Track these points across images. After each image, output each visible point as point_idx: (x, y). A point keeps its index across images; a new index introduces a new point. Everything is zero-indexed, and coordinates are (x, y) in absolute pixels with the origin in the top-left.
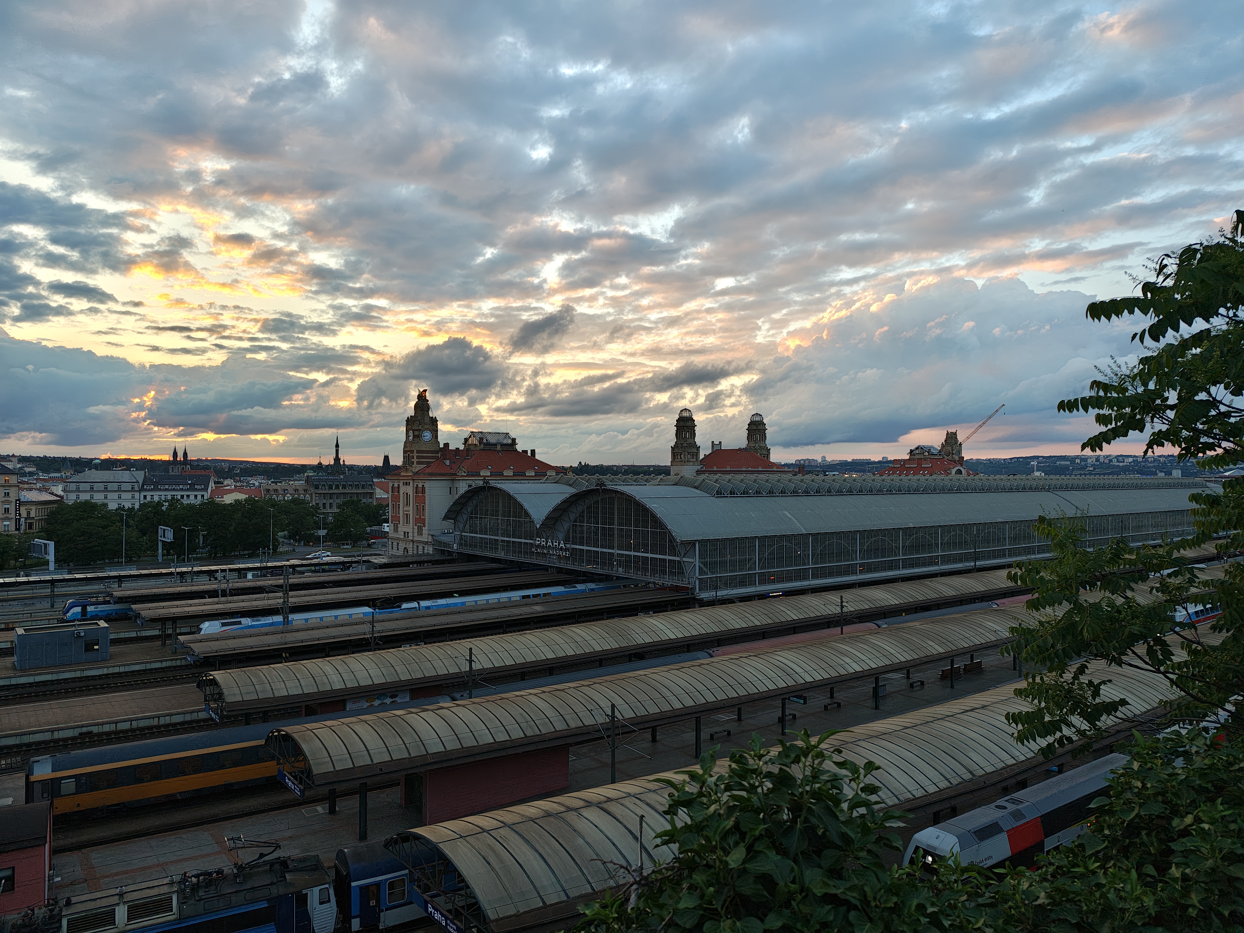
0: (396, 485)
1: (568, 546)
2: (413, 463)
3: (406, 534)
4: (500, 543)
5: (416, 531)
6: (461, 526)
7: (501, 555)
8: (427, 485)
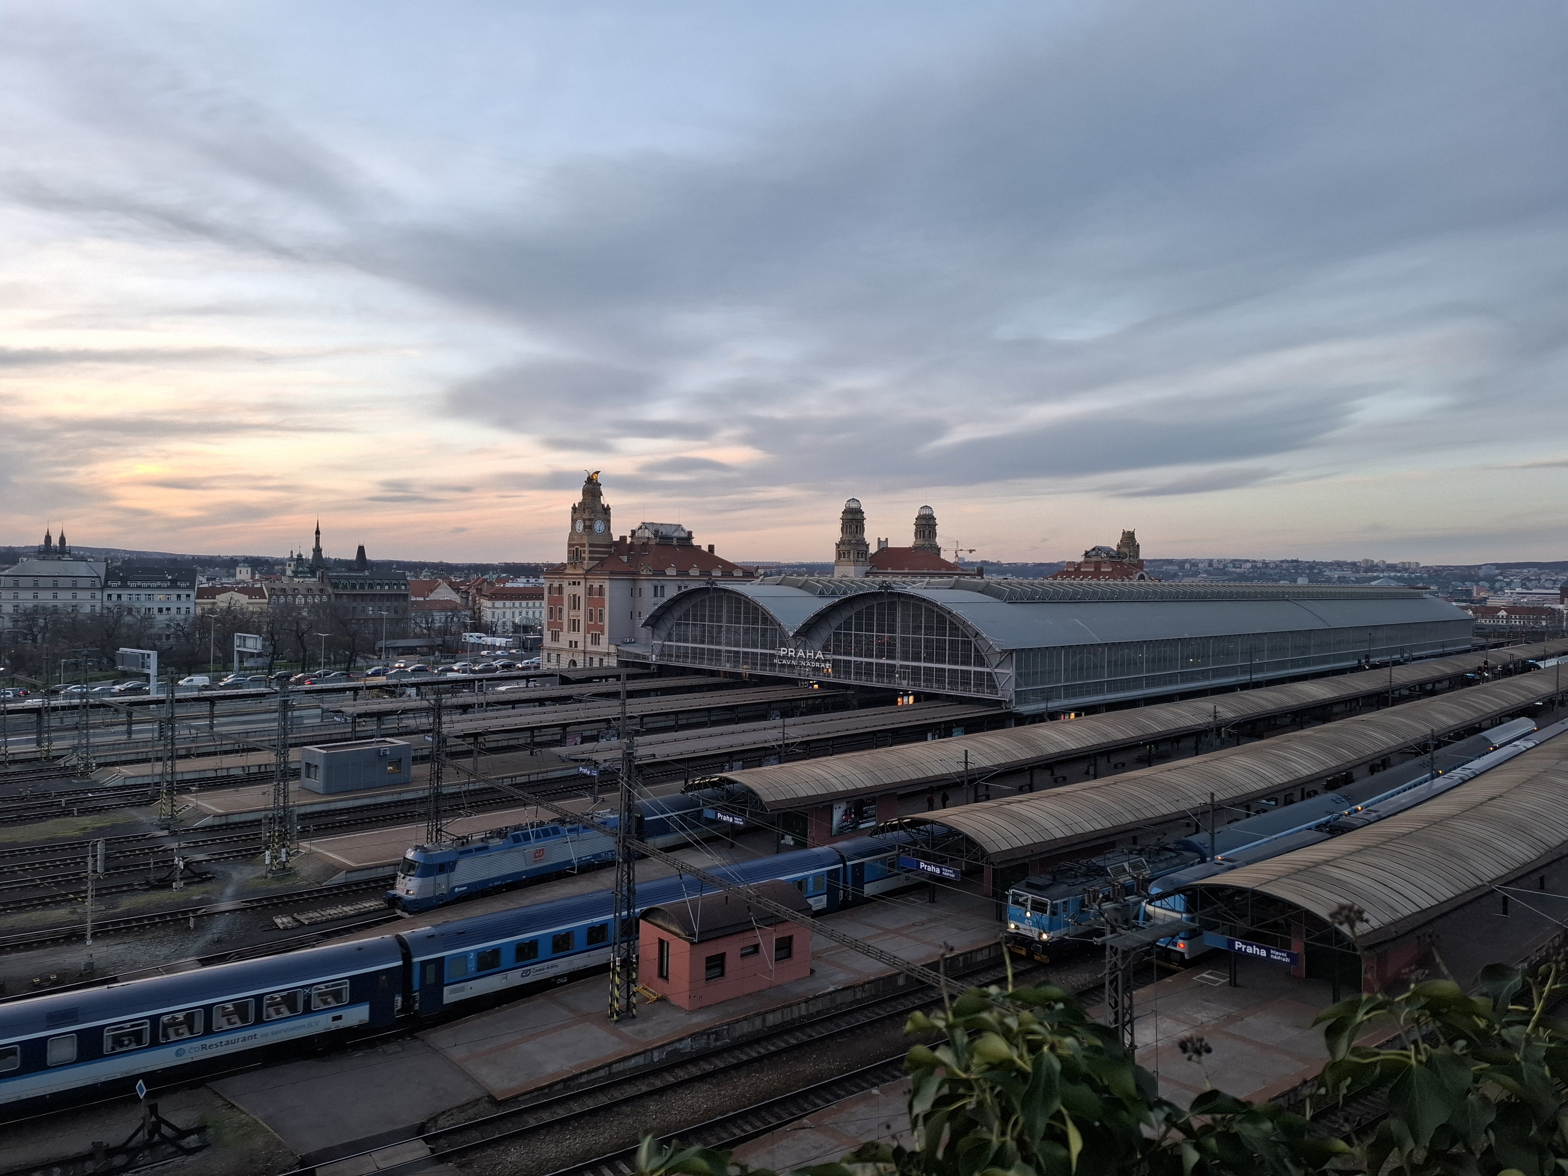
0: (556, 585)
1: (828, 657)
2: (584, 559)
3: (573, 644)
4: (724, 654)
5: (589, 640)
6: (664, 634)
7: (728, 667)
8: (606, 585)
